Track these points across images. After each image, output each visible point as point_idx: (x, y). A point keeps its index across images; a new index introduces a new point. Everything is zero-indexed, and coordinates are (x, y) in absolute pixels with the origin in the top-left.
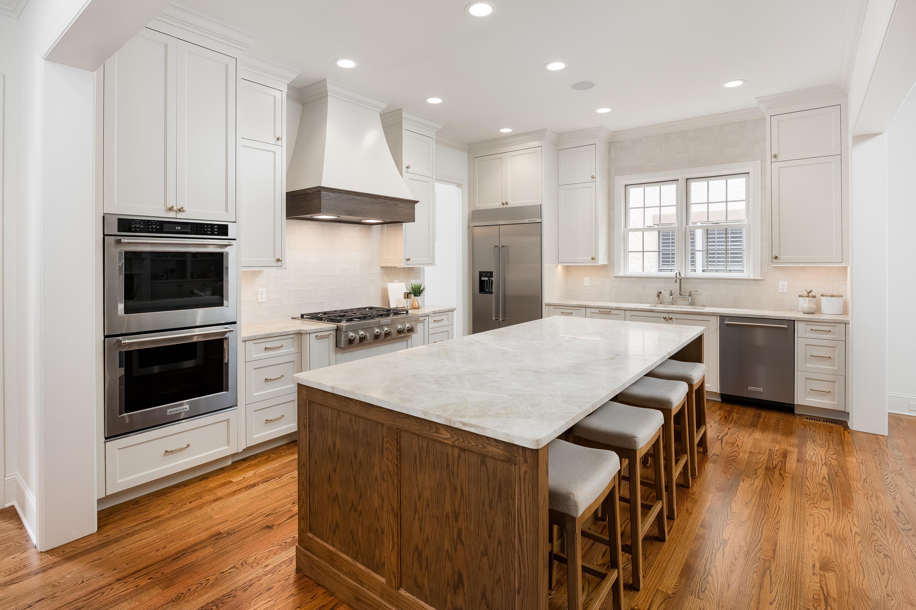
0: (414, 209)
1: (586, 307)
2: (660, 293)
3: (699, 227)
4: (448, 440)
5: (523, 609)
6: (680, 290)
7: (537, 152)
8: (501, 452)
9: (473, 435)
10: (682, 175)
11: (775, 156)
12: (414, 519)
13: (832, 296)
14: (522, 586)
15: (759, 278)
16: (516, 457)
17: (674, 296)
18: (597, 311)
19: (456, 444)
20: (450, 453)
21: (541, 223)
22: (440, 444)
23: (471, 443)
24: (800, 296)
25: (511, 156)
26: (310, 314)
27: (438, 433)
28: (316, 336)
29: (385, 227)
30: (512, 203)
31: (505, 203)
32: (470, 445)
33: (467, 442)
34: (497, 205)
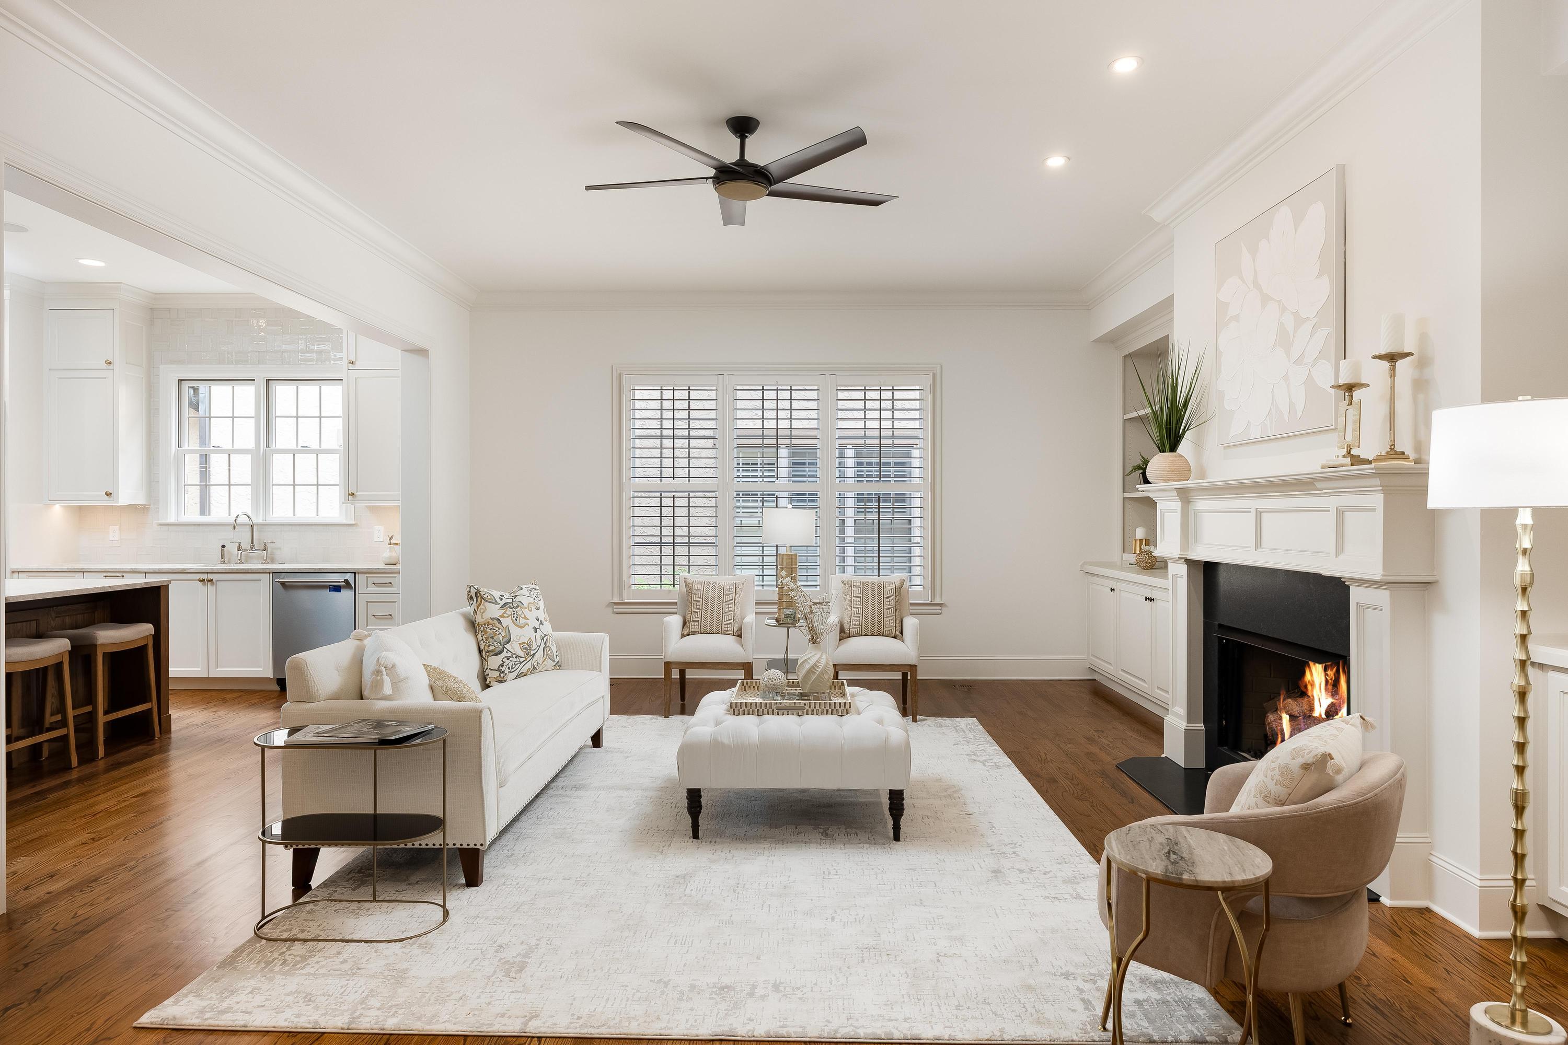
1: (83, 572)
2: (224, 546)
6: (252, 542)
10: (259, 373)
11: (351, 363)
15: (353, 522)
17: (243, 551)
18: (102, 576)
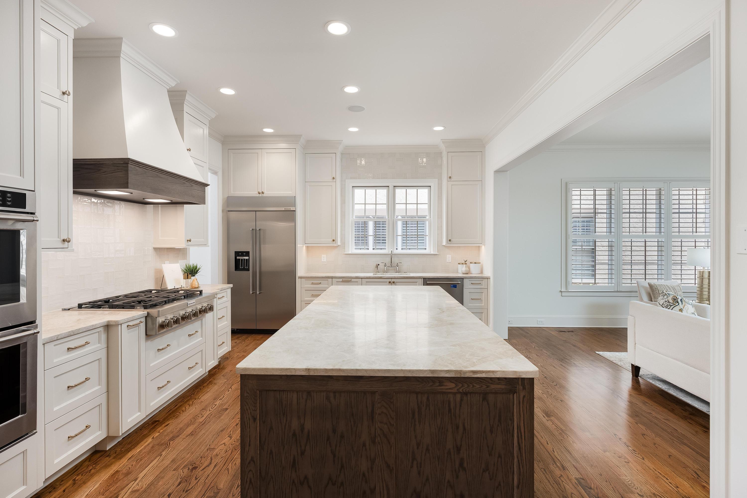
0: (204, 191)
1: (332, 278)
2: (379, 265)
3: (399, 220)
4: (452, 389)
5: (522, 497)
6: (391, 263)
7: (291, 153)
8: (503, 387)
9: (477, 379)
10: (391, 183)
11: (450, 178)
12: (412, 467)
13: (475, 263)
14: (521, 481)
15: (436, 253)
16: (516, 387)
17: (387, 267)
18: (341, 280)
19: (461, 390)
20: (452, 399)
21: (295, 211)
22: (441, 395)
23: (475, 386)
24: (459, 264)
25: (266, 153)
26: (90, 302)
27: (442, 386)
28: (128, 326)
29: (160, 208)
30: (267, 193)
31: (261, 192)
32: (475, 388)
33: (471, 387)
34: (254, 193)
